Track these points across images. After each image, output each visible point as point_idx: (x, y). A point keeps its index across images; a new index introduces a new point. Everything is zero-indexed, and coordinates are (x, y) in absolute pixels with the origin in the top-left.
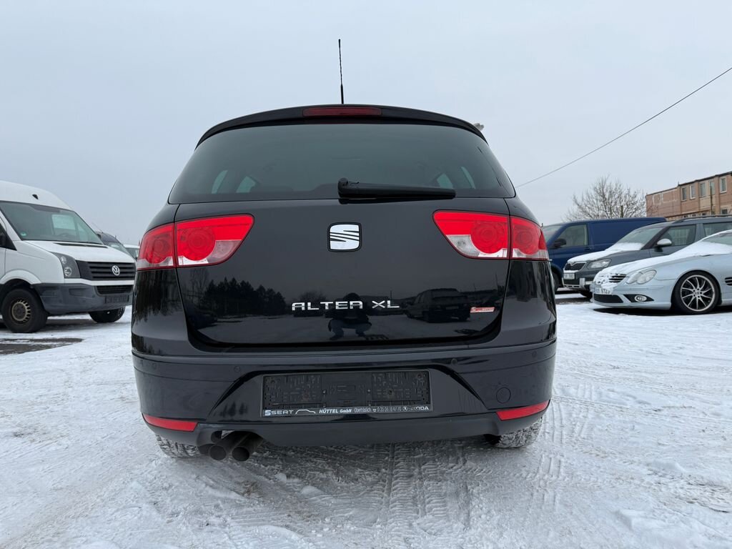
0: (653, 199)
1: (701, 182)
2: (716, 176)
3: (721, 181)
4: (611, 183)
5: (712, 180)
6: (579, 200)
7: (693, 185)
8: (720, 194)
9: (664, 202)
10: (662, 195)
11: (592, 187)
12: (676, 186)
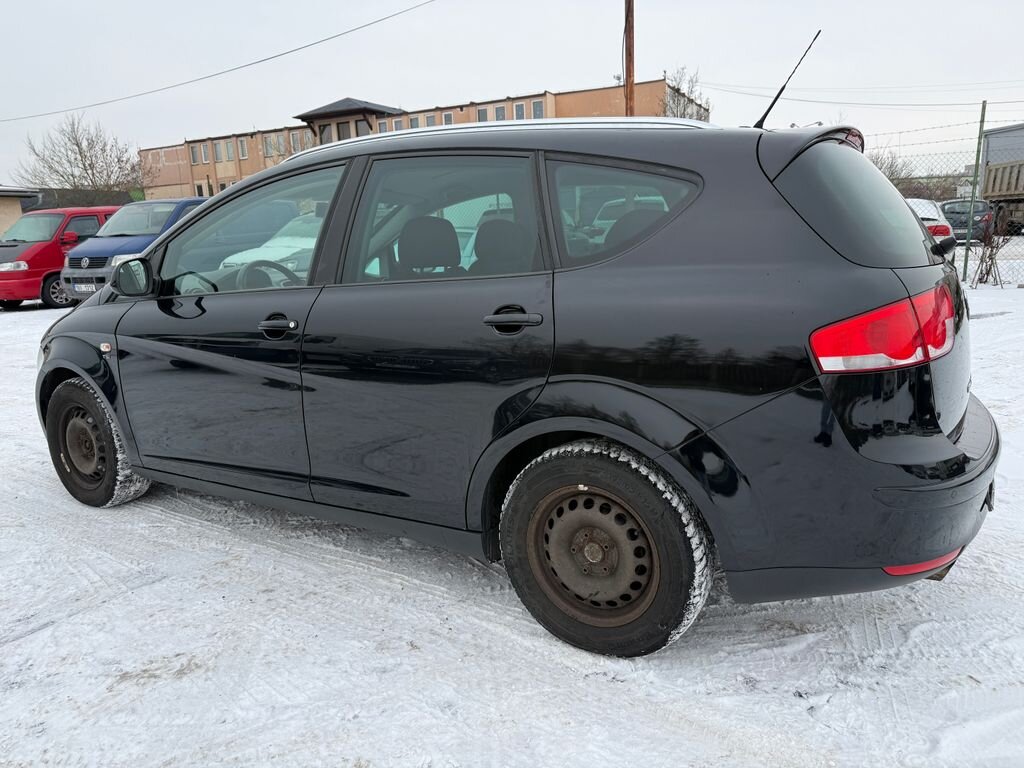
0: (150, 157)
1: (215, 142)
2: (234, 135)
3: (239, 143)
4: (88, 125)
5: (229, 140)
6: (39, 147)
7: (204, 143)
8: (240, 160)
9: (167, 164)
10: (162, 153)
11: (56, 127)
12: (183, 142)
